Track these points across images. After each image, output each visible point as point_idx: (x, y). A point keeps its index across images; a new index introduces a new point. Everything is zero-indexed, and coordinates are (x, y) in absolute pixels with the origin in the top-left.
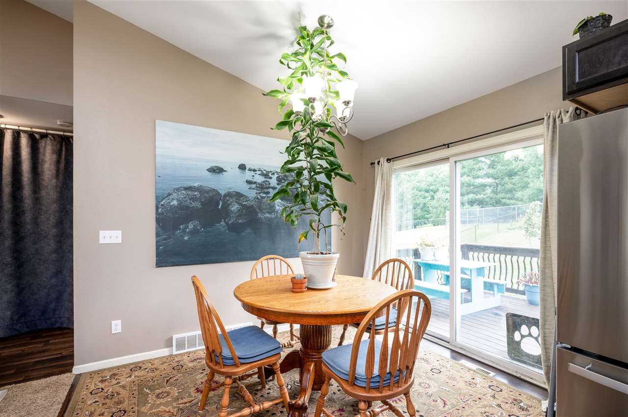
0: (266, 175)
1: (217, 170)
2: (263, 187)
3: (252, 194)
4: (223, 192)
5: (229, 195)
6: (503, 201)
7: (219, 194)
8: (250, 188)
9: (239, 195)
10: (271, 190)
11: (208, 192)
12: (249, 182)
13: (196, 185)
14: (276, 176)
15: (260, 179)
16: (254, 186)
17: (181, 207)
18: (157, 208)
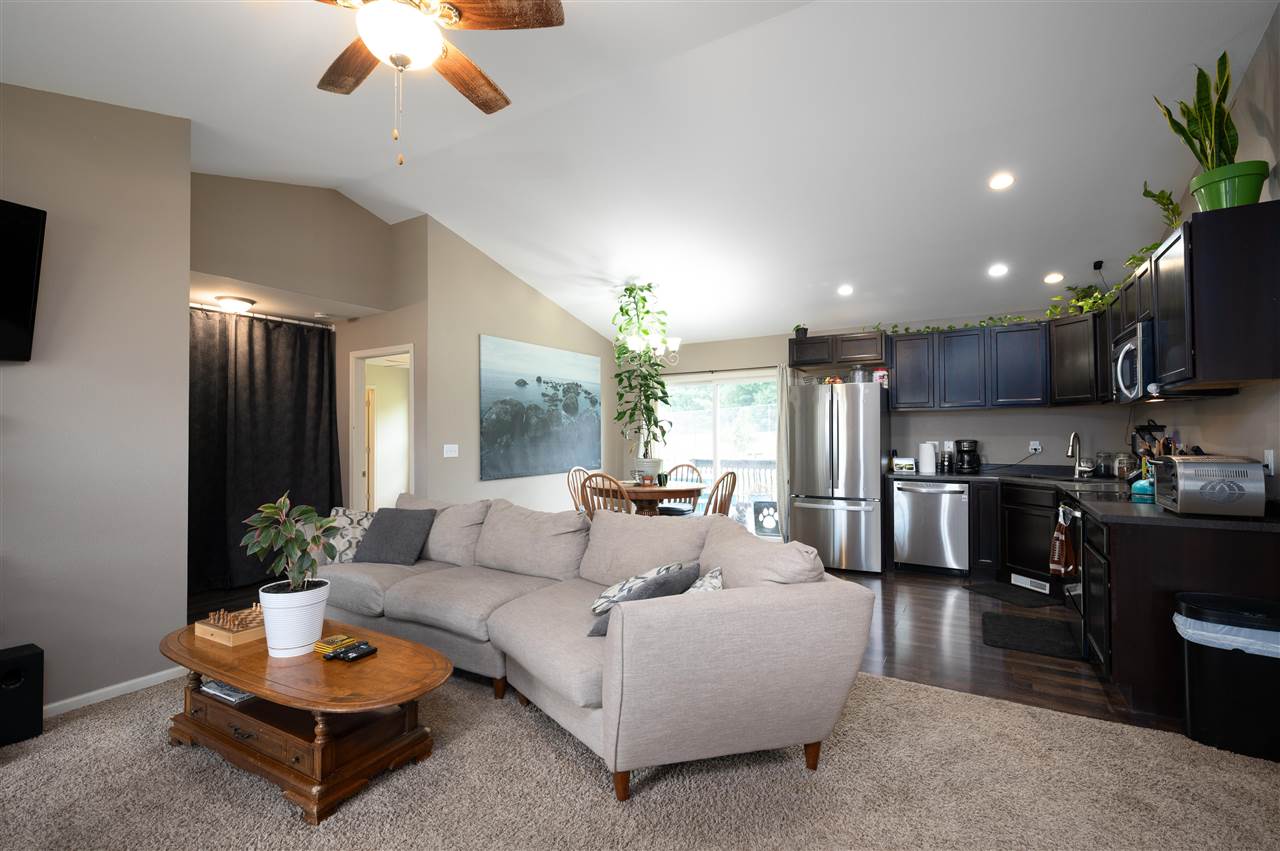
0: (555, 387)
1: (522, 383)
2: (553, 400)
3: (545, 406)
4: (526, 406)
5: (530, 408)
6: (697, 401)
7: (523, 407)
8: (545, 401)
9: (536, 408)
10: (558, 403)
11: (516, 405)
12: (544, 395)
13: (508, 398)
14: (562, 388)
15: (551, 392)
16: (546, 398)
17: (498, 420)
18: (481, 422)
